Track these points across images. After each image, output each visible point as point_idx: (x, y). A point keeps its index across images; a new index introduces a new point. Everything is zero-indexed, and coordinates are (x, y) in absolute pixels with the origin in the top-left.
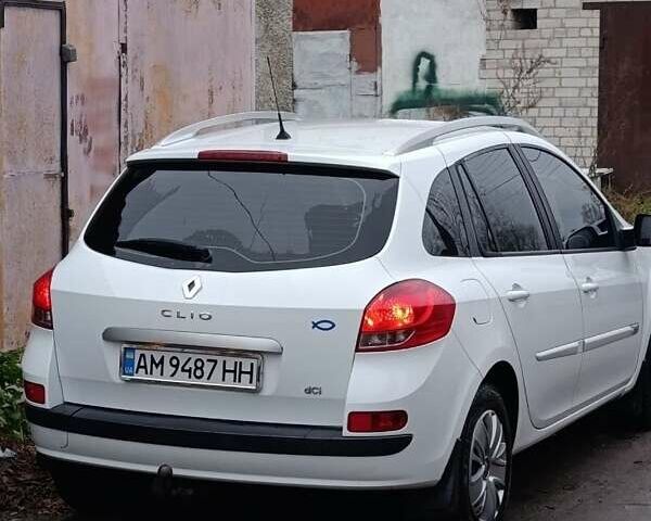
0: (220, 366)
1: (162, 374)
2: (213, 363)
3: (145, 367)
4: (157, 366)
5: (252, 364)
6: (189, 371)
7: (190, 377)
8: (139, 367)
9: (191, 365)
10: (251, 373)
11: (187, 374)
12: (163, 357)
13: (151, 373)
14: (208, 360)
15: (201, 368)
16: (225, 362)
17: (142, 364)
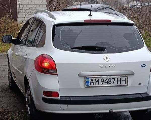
0: (116, 80)
1: (99, 84)
2: (114, 79)
3: (93, 83)
4: (97, 82)
5: (125, 78)
6: (107, 82)
7: (107, 84)
8: (91, 83)
9: (107, 80)
10: (125, 81)
11: (107, 83)
12: (99, 79)
13: (95, 84)
14: (113, 79)
15: (111, 81)
16: (117, 79)
17: (92, 82)
